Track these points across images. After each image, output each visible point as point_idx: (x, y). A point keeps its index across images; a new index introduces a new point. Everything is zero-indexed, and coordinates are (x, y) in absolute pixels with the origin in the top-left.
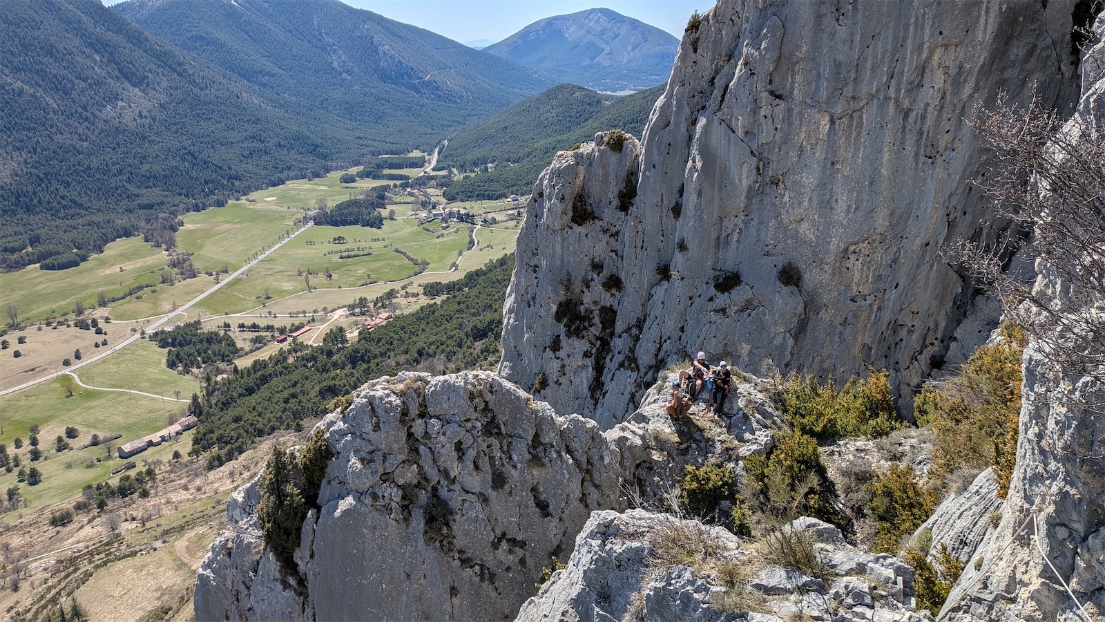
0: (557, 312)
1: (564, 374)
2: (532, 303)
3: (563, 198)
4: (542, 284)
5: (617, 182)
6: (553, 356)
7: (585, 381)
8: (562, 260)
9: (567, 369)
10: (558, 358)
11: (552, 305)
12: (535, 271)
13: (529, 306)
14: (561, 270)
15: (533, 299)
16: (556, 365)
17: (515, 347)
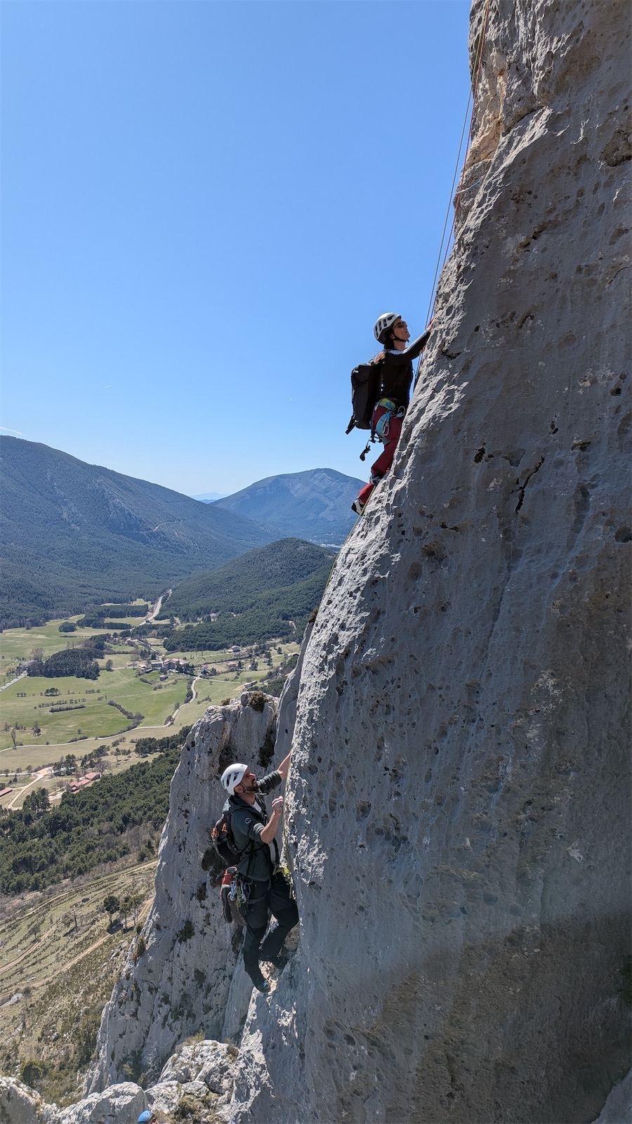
0: (203, 860)
1: (209, 924)
2: (182, 847)
3: (210, 752)
4: (191, 831)
5: (259, 741)
6: (199, 905)
7: (228, 932)
8: (210, 809)
9: (212, 918)
10: (203, 907)
11: (200, 852)
12: (186, 817)
13: (180, 851)
14: (208, 818)
15: (184, 843)
16: (201, 914)
17: (166, 891)
